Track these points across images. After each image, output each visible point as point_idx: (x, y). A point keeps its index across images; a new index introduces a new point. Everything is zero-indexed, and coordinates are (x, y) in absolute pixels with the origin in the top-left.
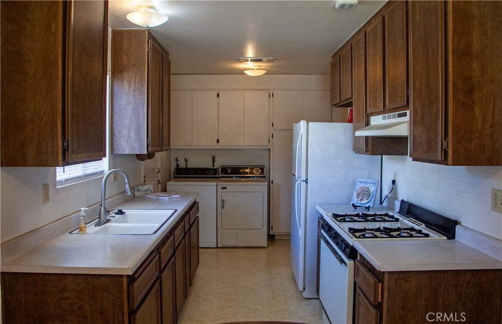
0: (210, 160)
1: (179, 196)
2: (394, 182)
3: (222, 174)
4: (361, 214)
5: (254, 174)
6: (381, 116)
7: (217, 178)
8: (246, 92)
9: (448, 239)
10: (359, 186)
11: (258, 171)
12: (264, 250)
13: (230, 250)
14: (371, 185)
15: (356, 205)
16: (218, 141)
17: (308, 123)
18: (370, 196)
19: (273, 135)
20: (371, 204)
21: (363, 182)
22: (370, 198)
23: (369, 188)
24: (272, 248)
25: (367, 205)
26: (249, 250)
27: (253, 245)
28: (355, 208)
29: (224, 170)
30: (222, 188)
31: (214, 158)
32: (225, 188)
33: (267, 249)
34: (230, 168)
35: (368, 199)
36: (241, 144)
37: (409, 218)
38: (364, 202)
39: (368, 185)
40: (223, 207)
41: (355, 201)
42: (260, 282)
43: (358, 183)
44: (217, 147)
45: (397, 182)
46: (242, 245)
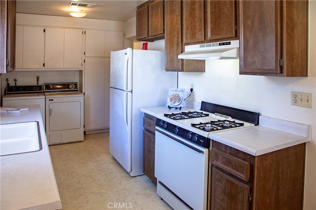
0: (35, 79)
1: (27, 109)
2: (192, 90)
3: (46, 90)
4: (181, 113)
5: (70, 89)
6: (199, 45)
7: (41, 92)
8: (66, 29)
9: (255, 125)
10: (171, 93)
11: (73, 87)
12: (82, 144)
13: (56, 146)
14: (180, 92)
15: (170, 106)
16: (44, 65)
17: (132, 50)
18: (180, 100)
19: (84, 60)
20: (182, 105)
21: (174, 91)
22: (181, 101)
23: (179, 94)
24: (87, 141)
25: (179, 106)
26: (71, 144)
27: (74, 141)
28: (170, 109)
29: (48, 86)
30: (50, 100)
31: (38, 78)
32: (52, 100)
33: (84, 142)
34: (52, 85)
35: (179, 102)
36: (62, 67)
37: (214, 113)
38: (177, 104)
39: (178, 93)
40: (50, 115)
41: (169, 103)
42: (92, 169)
43: (169, 91)
44: (43, 69)
45: (194, 90)
46: (65, 142)
